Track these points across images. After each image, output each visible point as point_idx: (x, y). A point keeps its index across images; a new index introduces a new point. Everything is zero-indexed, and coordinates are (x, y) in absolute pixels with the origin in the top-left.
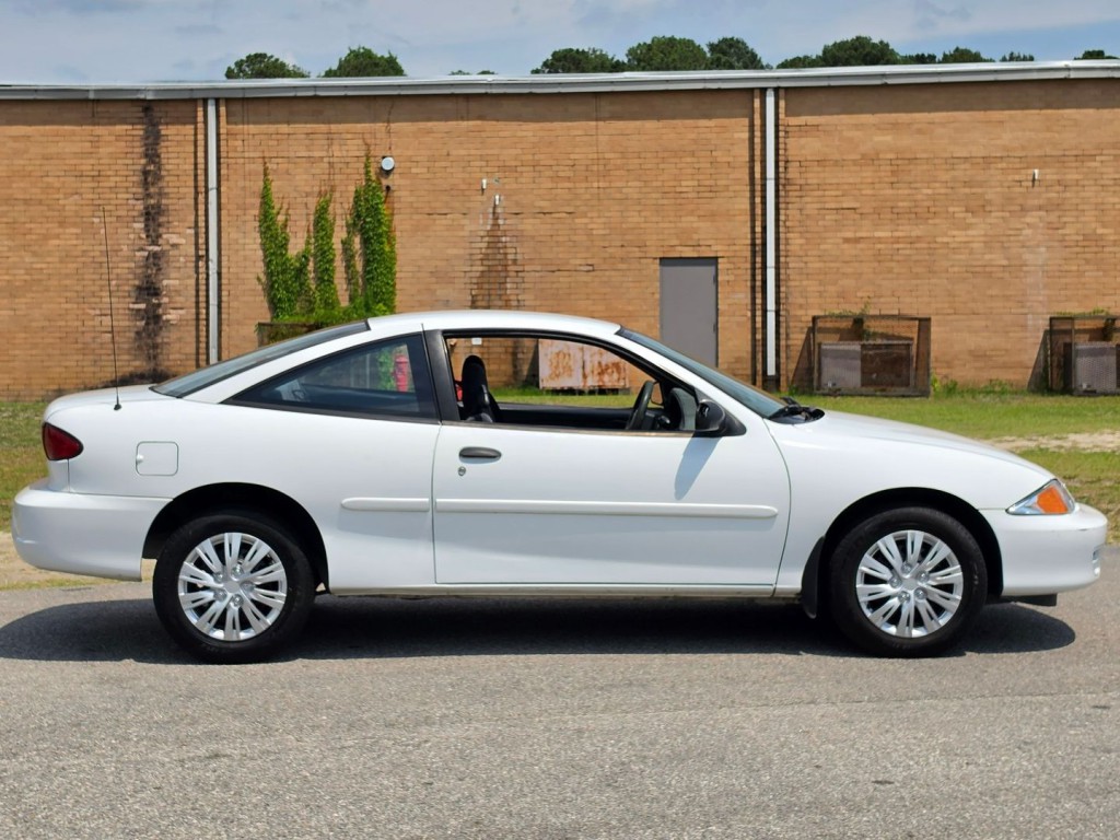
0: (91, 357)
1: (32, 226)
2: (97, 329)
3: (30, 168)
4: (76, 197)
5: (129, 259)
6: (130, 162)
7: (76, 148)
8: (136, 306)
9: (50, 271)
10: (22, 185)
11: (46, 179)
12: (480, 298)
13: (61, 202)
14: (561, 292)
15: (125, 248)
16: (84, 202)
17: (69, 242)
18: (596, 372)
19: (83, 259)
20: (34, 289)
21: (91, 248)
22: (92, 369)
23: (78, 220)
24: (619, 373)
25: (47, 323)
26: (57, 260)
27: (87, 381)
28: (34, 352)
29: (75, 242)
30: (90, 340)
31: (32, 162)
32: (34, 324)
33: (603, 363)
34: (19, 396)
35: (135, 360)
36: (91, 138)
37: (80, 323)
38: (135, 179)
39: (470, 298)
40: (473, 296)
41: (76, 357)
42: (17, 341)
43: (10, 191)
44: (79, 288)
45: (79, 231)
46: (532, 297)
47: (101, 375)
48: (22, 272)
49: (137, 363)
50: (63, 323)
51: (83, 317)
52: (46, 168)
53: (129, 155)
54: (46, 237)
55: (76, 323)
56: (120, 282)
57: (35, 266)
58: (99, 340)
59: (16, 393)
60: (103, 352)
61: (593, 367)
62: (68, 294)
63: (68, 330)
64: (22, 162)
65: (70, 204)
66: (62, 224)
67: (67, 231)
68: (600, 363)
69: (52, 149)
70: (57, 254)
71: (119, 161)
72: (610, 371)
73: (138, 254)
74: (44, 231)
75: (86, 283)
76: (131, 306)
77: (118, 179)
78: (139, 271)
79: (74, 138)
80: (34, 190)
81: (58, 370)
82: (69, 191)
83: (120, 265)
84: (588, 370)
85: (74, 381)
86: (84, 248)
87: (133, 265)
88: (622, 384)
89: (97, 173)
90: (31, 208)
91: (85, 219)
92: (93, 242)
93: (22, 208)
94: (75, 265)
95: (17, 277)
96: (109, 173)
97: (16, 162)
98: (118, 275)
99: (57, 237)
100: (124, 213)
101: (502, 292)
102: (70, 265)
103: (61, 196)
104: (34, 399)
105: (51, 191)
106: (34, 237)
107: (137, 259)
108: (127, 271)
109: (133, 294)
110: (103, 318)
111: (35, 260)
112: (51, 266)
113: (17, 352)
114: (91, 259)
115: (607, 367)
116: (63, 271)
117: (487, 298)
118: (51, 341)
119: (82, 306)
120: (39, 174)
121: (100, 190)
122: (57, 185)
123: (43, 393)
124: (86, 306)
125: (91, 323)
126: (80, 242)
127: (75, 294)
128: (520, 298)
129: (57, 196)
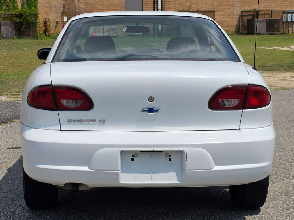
12: (66, 5)
14: (93, 3)
18: (107, 31)
24: (115, 31)
33: (110, 28)
39: (63, 5)
40: (64, 4)
46: (84, 5)
61: (106, 29)
68: (108, 28)
72: (112, 30)
84: (105, 30)
88: (116, 34)
101: (74, 3)
115: (111, 29)
117: (68, 5)
128: (80, 5)
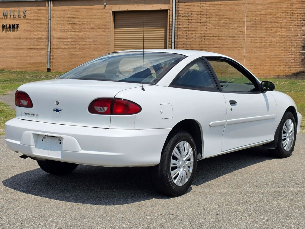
0: (288, 66)
1: (272, 28)
2: (290, 58)
3: (272, 12)
4: (285, 20)
5: (300, 38)
6: (302, 9)
7: (286, 6)
8: (302, 52)
9: (277, 42)
10: (269, 17)
11: (276, 15)
13: (281, 22)
15: (299, 35)
16: (287, 21)
17: (283, 33)
19: (287, 38)
20: (272, 46)
21: (289, 35)
22: (288, 70)
23: (286, 27)
25: (275, 57)
26: (279, 38)
27: (286, 73)
28: (271, 65)
29: (284, 33)
30: (288, 62)
31: (273, 10)
32: (272, 57)
34: (266, 77)
35: (301, 67)
36: (291, 3)
37: (285, 57)
38: (303, 14)
41: (283, 66)
42: (266, 61)
43: (266, 19)
44: (285, 46)
45: (286, 30)
47: (291, 71)
48: (269, 42)
49: (302, 68)
50: (280, 57)
51: (286, 55)
52: (277, 12)
53: (302, 8)
54: (276, 32)
55: (284, 57)
56: (297, 45)
57: (272, 40)
58: (290, 62)
59: (265, 76)
60: (292, 65)
62: (282, 48)
63: (282, 58)
64: (270, 10)
65: (283, 22)
66: (281, 28)
67: (282, 30)
69: (279, 6)
70: (279, 37)
71: (299, 9)
73: (303, 36)
74: (275, 30)
75: (287, 45)
76: (300, 52)
77: (298, 15)
78: (303, 41)
79: (286, 3)
80: (273, 18)
81: (278, 70)
82: (284, 18)
83: (298, 40)
85: (283, 73)
86: (287, 35)
87: (302, 40)
89: (292, 13)
90: (272, 23)
91: (288, 27)
92: (290, 33)
93: (269, 23)
94: (284, 40)
95: (267, 43)
96: (295, 13)
97: (268, 10)
98: (297, 42)
99: (279, 31)
100: (299, 24)
102: (283, 40)
103: (281, 20)
104: (271, 78)
105: (278, 18)
106: (272, 32)
107: (303, 38)
108: (299, 41)
109: (301, 48)
110: (292, 55)
111: (272, 38)
112: (277, 40)
113: (266, 65)
114: (289, 38)
116: (281, 42)
118: (277, 61)
119: (286, 52)
120: (275, 13)
121: (293, 18)
122: (280, 17)
123: (273, 76)
124: (287, 52)
125: (288, 57)
126: (286, 33)
127: (284, 48)
129: (280, 20)
